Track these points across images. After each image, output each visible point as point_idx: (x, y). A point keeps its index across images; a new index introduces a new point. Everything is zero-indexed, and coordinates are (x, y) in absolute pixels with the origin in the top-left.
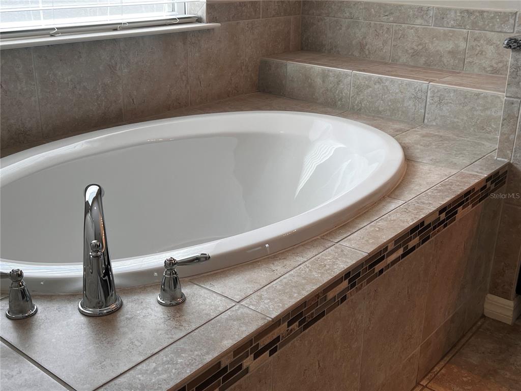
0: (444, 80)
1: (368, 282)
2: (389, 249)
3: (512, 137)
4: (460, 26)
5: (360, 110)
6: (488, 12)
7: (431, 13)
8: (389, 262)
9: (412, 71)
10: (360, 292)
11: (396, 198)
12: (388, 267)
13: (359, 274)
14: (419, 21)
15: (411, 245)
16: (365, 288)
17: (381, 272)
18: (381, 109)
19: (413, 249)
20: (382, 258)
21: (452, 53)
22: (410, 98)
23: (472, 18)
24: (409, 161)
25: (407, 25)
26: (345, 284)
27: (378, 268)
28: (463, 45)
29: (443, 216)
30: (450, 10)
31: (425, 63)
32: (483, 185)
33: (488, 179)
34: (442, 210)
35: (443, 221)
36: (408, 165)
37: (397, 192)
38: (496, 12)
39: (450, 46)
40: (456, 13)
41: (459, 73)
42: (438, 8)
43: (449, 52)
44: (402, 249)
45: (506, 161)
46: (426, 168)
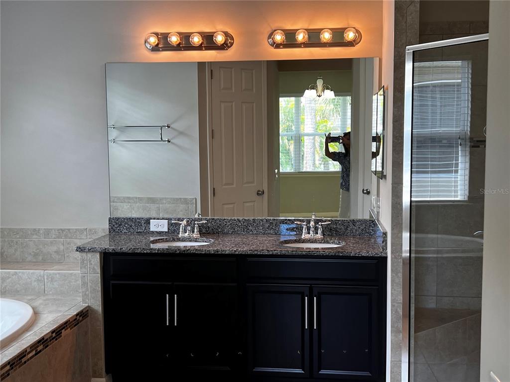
0: (53, 268)
1: (19, 367)
2: (28, 351)
3: (87, 293)
4: (58, 237)
5: (5, 292)
6: (72, 229)
7: (41, 232)
8: (28, 357)
9: (34, 265)
10: (16, 371)
11: (30, 331)
12: (28, 360)
13: (14, 363)
14: (35, 236)
15: (39, 349)
16: (18, 370)
17: (25, 362)
18: (18, 289)
19: (40, 351)
20: (25, 356)
21: (57, 252)
22: (35, 281)
23: (65, 233)
24: (36, 314)
25: (28, 240)
26: (8, 367)
27: (23, 360)
28: (62, 247)
29: (54, 335)
30: (52, 229)
31: (42, 259)
32: (75, 318)
33: (77, 315)
34: (53, 332)
35: (55, 337)
36: (36, 316)
37: (31, 328)
38: (76, 229)
39: (55, 248)
40: (55, 230)
41: (62, 263)
42: (45, 229)
43: (55, 252)
44: (34, 351)
45: (87, 305)
46: (46, 315)
